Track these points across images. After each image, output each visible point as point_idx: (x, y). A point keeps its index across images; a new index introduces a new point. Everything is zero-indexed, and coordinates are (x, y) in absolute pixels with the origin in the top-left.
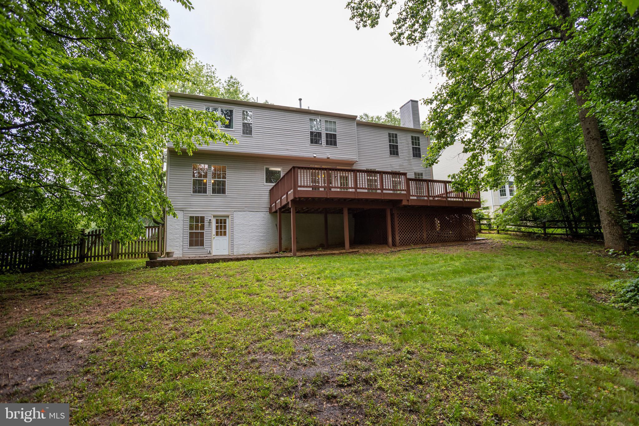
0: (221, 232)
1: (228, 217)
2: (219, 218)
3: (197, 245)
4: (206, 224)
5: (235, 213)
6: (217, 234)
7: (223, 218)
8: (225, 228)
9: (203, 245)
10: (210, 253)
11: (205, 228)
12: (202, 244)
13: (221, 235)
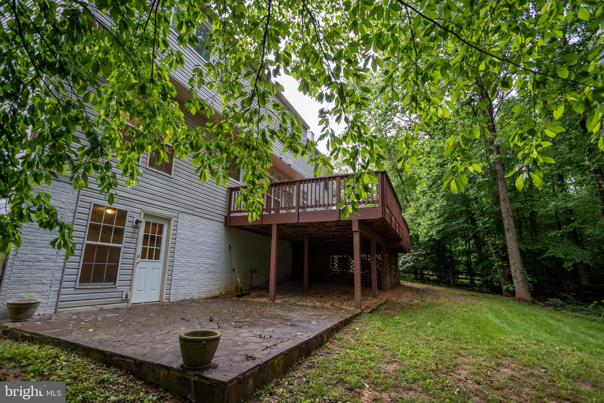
0: (151, 250)
1: (169, 220)
2: (152, 221)
3: (98, 279)
4: (128, 228)
5: (181, 215)
6: (143, 256)
7: (158, 222)
8: (159, 244)
9: (115, 281)
10: (126, 300)
11: (125, 239)
12: (112, 278)
13: (150, 257)
